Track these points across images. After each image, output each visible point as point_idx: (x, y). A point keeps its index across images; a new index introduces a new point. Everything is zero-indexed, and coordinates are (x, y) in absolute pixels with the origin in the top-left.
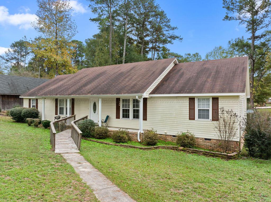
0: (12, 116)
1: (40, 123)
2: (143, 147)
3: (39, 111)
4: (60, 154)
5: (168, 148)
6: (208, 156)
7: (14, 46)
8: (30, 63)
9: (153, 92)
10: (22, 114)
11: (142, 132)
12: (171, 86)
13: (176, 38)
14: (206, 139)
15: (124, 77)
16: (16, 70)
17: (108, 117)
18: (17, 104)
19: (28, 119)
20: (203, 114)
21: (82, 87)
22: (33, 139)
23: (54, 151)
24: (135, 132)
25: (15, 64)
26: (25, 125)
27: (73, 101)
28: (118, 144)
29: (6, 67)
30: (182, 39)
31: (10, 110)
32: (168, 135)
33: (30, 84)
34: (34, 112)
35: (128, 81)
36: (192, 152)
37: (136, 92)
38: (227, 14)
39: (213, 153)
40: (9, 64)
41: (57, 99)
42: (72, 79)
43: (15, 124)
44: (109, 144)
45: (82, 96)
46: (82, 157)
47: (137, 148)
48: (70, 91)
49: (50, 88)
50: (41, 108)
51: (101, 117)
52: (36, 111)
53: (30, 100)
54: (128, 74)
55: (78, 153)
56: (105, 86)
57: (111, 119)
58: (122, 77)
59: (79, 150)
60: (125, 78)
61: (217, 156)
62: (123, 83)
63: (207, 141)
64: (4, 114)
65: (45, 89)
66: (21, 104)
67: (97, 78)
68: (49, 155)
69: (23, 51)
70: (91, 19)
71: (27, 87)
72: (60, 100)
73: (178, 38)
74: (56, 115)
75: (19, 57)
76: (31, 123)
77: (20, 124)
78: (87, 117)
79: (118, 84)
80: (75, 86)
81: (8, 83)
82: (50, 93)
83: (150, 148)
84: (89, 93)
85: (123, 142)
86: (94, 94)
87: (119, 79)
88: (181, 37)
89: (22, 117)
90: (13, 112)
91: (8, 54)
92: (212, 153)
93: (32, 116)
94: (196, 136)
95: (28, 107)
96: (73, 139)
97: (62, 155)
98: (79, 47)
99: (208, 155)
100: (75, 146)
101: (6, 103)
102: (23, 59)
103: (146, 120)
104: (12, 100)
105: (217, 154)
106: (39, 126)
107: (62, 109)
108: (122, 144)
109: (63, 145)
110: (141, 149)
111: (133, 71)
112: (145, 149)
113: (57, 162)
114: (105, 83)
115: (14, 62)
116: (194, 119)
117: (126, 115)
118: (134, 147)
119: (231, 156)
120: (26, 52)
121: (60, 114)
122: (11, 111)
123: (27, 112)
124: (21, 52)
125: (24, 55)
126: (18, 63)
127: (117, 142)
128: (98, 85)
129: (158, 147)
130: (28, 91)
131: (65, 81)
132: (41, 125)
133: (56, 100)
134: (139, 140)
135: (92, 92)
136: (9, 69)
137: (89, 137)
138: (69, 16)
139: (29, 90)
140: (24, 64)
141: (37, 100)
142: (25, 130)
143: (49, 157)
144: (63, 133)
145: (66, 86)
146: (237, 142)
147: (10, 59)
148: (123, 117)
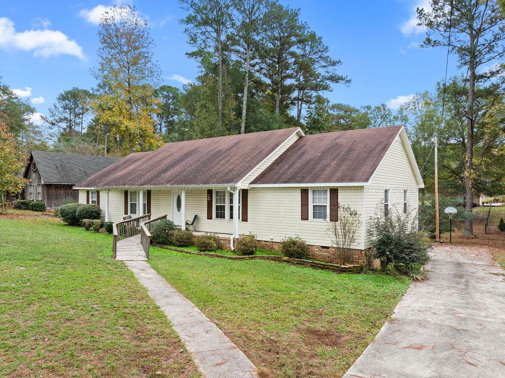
0: (63, 217)
1: (102, 226)
2: (234, 257)
3: (101, 208)
4: (122, 261)
5: (268, 258)
6: (316, 268)
7: (63, 98)
8: (91, 128)
9: (255, 181)
10: (77, 213)
11: (237, 237)
12: (281, 171)
13: (339, 79)
14: (323, 247)
15: (220, 158)
16: (67, 141)
17: (196, 217)
18: (69, 199)
19: (86, 221)
20: (319, 212)
21: (160, 173)
22: (90, 246)
23: (115, 257)
24: (227, 238)
25: (64, 129)
26: (82, 229)
27: (149, 194)
28: (203, 253)
29: (50, 135)
30: (350, 81)
31: (59, 208)
32: (275, 242)
33: (89, 167)
34: (94, 210)
35: (224, 164)
36: (297, 264)
37: (228, 182)
38: (429, 35)
39: (323, 265)
40: (55, 130)
41: (127, 191)
42: (148, 160)
43: (66, 228)
44: (190, 253)
45: (158, 187)
46: (149, 264)
47: (225, 257)
48: (143, 180)
49: (116, 175)
50: (103, 206)
51: (185, 218)
52: (96, 209)
53: (88, 192)
54: (226, 154)
55: (146, 261)
56: (190, 172)
57: (201, 220)
58: (218, 158)
59: (147, 257)
60: (221, 161)
61: (327, 269)
62: (216, 168)
63: (324, 249)
64: (51, 214)
65: (110, 175)
66: (75, 199)
67: (184, 160)
68: (109, 262)
69: (78, 106)
70: (187, 54)
71: (85, 172)
72: (131, 192)
73: (342, 79)
74: (125, 214)
75: (72, 117)
76: (90, 226)
77: (74, 228)
78: (165, 217)
79: (210, 169)
80: (152, 172)
81: (56, 166)
82: (116, 182)
83: (243, 258)
84: (168, 182)
85: (209, 251)
86: (174, 184)
87: (213, 161)
88: (348, 79)
89: (77, 219)
90: (64, 210)
91: (54, 113)
92: (321, 264)
93: (91, 216)
94: (307, 243)
95: (85, 203)
96: (142, 245)
97: (125, 262)
98: (174, 98)
99: (316, 266)
100: (144, 253)
101: (53, 197)
102: (78, 121)
103: (247, 221)
104: (62, 192)
105: (328, 265)
106: (100, 230)
107: (134, 207)
108: (208, 253)
109: (127, 252)
110: (230, 258)
111: (234, 149)
112: (236, 259)
113: (116, 268)
114: (193, 167)
115: (64, 125)
116: (307, 219)
117: (221, 215)
118: (222, 257)
119: (345, 268)
120: (83, 108)
121: (131, 213)
122: (61, 209)
123: (83, 211)
124: (75, 108)
125: (80, 114)
126: (70, 127)
127: (201, 251)
128: (183, 170)
129: (255, 257)
130: (86, 177)
131: (139, 163)
132: (103, 229)
133: (126, 193)
134: (233, 249)
135: (172, 181)
136: (56, 139)
137: (166, 244)
138: (150, 54)
139: (88, 176)
140: (80, 129)
141: (98, 192)
142: (81, 236)
143: (108, 264)
144: (133, 238)
145: (139, 172)
146: (361, 250)
147: (57, 121)
148: (217, 217)
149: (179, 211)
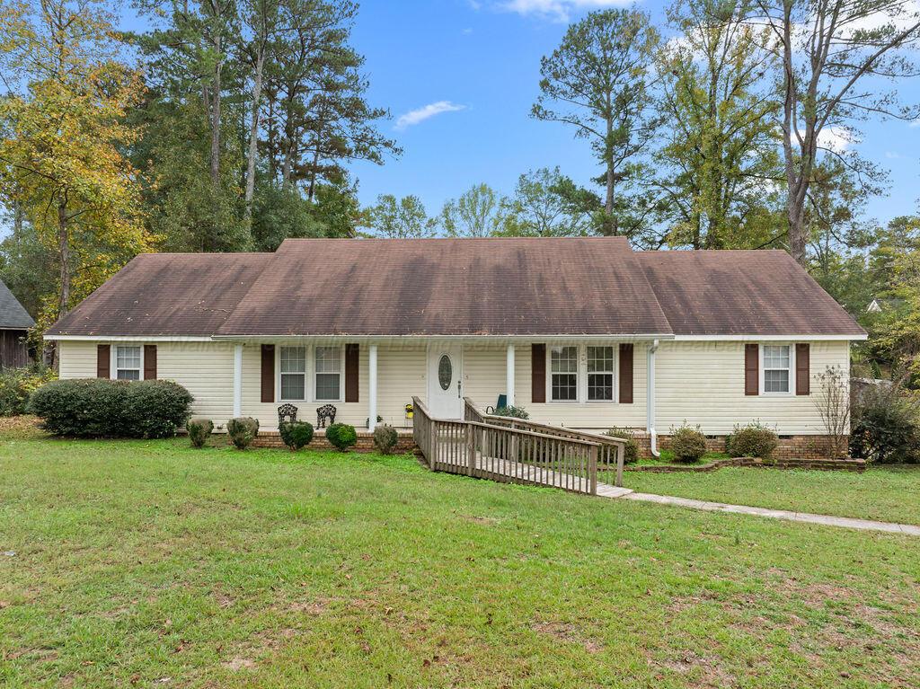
14: (781, 437)
15: (532, 283)
27: (352, 352)
41: (273, 345)
53: (102, 348)
54: (532, 276)
58: (523, 282)
60: (543, 288)
63: (785, 440)
74: (263, 401)
103: (632, 402)
116: (756, 394)
117: (564, 394)
121: (283, 397)
134: (657, 454)
141: (150, 348)
149: (445, 388)
